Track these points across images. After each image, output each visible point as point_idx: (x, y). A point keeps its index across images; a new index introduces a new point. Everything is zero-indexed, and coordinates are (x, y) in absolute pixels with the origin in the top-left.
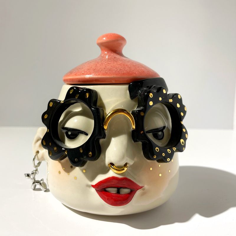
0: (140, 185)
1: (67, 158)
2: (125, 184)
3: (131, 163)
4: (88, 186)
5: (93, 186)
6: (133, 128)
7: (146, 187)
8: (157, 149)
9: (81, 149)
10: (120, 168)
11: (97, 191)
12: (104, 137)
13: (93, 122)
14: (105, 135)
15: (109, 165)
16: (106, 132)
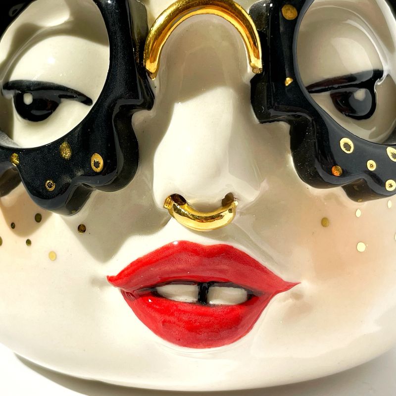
0: (285, 277)
1: (21, 188)
2: (225, 267)
3: (247, 195)
5: (111, 280)
6: (254, 68)
7: (306, 286)
10: (206, 213)
12: (148, 105)
14: (152, 97)
15: (166, 202)
16: (155, 81)
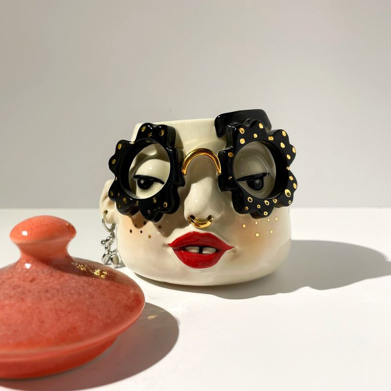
0: (229, 244)
1: (139, 212)
2: (207, 241)
3: (217, 216)
4: (165, 245)
5: (170, 245)
6: (219, 173)
7: (237, 247)
8: (250, 200)
9: (154, 198)
10: (203, 222)
11: (174, 250)
12: (183, 185)
13: (168, 164)
14: (185, 182)
15: (188, 218)
16: (185, 177)
